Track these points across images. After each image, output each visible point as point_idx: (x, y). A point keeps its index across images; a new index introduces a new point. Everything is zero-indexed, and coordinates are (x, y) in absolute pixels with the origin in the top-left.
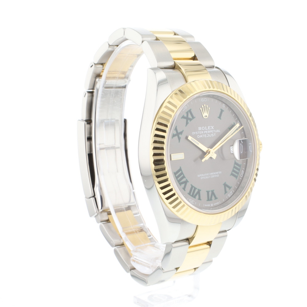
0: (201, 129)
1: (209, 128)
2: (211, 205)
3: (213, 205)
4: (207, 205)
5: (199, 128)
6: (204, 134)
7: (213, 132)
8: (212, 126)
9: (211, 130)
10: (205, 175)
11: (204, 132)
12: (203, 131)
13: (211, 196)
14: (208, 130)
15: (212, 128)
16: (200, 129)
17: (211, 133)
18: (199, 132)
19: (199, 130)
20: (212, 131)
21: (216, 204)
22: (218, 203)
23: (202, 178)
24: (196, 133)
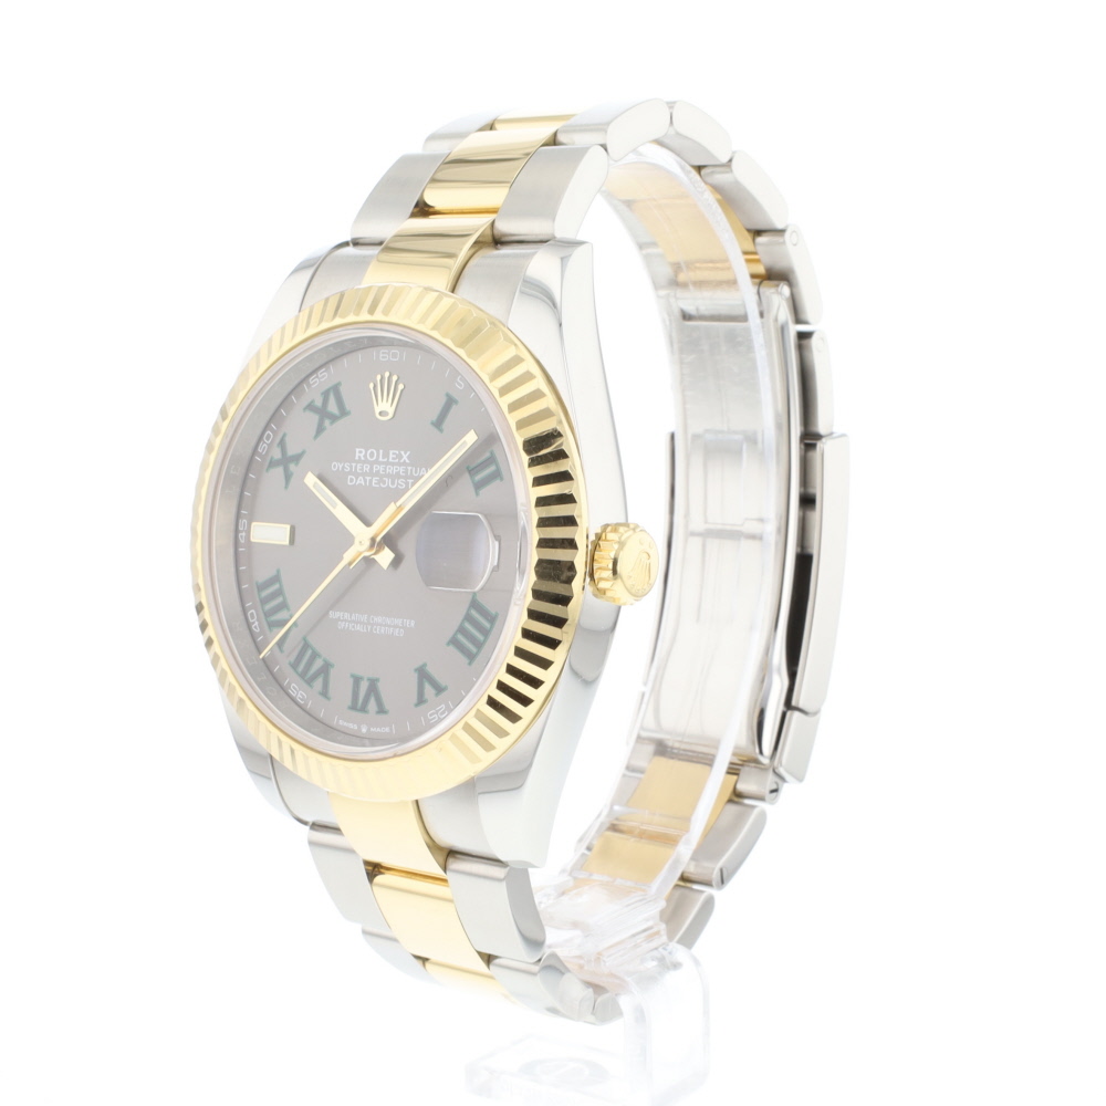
0: (366, 456)
1: (391, 456)
2: (359, 727)
3: (369, 730)
4: (345, 724)
5: (357, 450)
6: (371, 474)
7: (406, 472)
8: (402, 453)
9: (400, 464)
10: (353, 618)
11: (371, 469)
12: (372, 464)
13: (367, 697)
14: (387, 463)
15: (405, 457)
16: (362, 455)
17: (398, 476)
18: (354, 465)
19: (357, 458)
20: (401, 469)
21: (378, 730)
22: (387, 730)
23: (341, 625)
24: (343, 467)
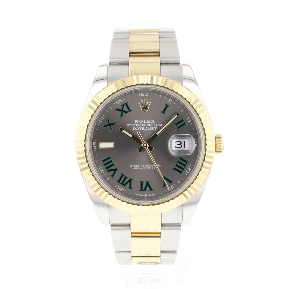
0: (139, 122)
1: (148, 121)
2: (144, 196)
3: (147, 196)
4: (139, 195)
5: (136, 120)
6: (141, 126)
7: (154, 125)
8: (152, 120)
9: (151, 123)
10: (139, 166)
11: (141, 125)
12: (141, 124)
13: (146, 187)
14: (147, 123)
15: (153, 121)
16: (137, 122)
17: (151, 126)
18: (135, 124)
19: (136, 123)
20: (152, 125)
21: (151, 195)
22: (154, 195)
23: (135, 168)
24: (131, 125)
